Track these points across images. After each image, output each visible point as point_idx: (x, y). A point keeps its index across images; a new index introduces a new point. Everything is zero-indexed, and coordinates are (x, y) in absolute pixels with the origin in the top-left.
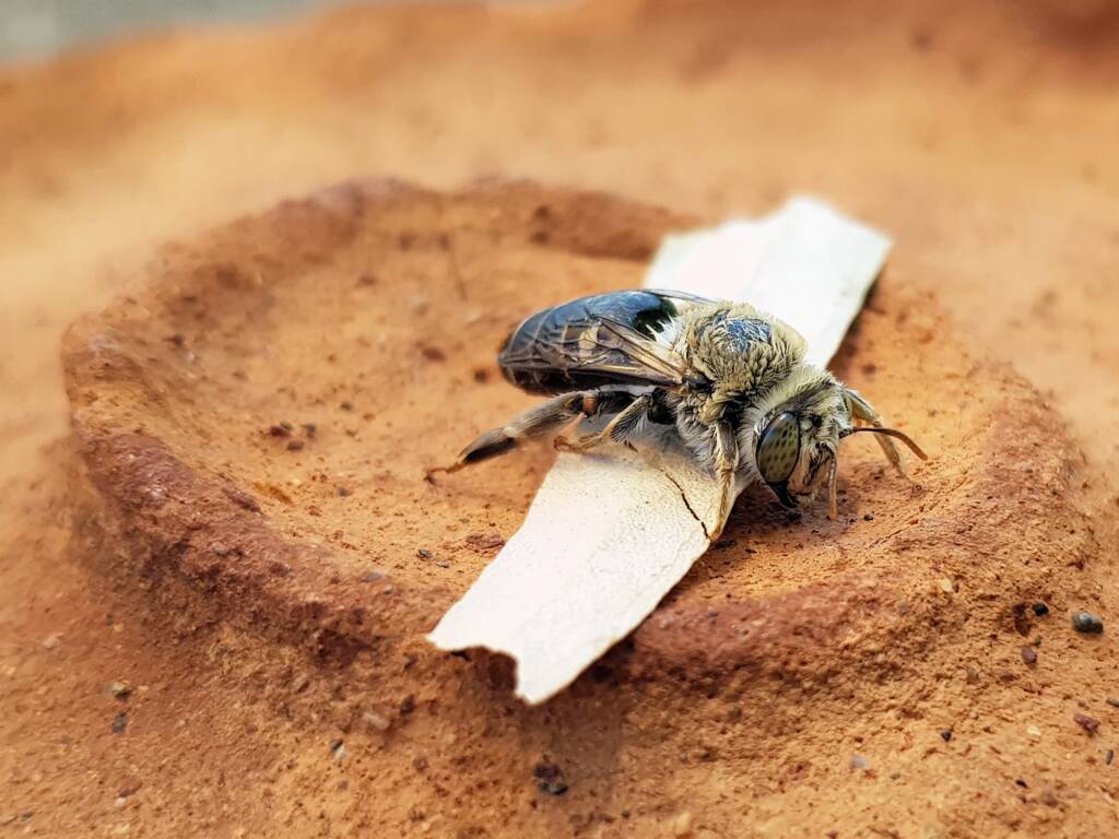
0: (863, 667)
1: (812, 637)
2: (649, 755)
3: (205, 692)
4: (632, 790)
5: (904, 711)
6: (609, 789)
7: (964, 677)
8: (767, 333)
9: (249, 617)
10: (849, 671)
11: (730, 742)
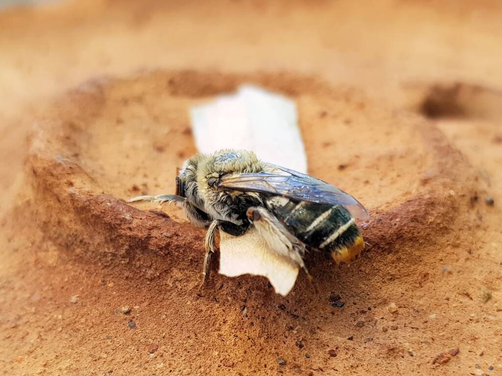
0: (437, 230)
1: (418, 222)
2: (371, 283)
3: (170, 301)
4: (369, 299)
5: (453, 246)
6: (360, 300)
7: (467, 228)
9: (188, 262)
10: (433, 233)
11: (399, 271)
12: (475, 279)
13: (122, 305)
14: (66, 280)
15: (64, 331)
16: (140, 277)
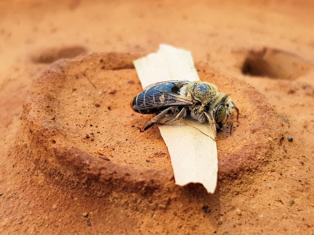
0: (263, 163)
1: (252, 159)
2: (226, 197)
3: (111, 210)
4: (225, 207)
5: (271, 171)
6: (220, 208)
7: (279, 159)
8: (209, 87)
9: (121, 188)
10: (260, 165)
11: (241, 189)
12: (285, 191)
13: (83, 211)
14: (49, 194)
15: (49, 227)
16: (94, 195)
